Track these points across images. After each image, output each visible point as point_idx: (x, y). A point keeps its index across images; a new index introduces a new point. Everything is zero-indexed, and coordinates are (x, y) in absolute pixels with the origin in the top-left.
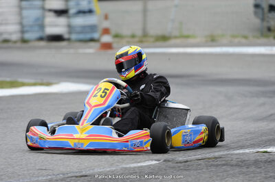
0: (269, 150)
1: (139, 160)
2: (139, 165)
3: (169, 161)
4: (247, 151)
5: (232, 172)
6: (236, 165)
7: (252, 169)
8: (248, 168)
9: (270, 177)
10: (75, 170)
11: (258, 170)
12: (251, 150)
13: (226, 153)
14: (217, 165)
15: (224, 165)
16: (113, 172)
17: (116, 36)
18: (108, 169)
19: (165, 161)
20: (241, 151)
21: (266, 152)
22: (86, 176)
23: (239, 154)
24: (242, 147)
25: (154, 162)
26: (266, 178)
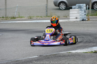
1: (31, 56)
2: (32, 57)
3: (41, 56)
5: (63, 59)
6: (63, 57)
7: (69, 57)
8: (67, 57)
9: (75, 60)
10: (13, 59)
11: (71, 58)
12: (65, 52)
13: (57, 53)
14: (57, 57)
15: (59, 57)
16: (26, 59)
18: (23, 59)
19: (40, 56)
20: (62, 52)
22: (18, 61)
25: (37, 56)
26: (74, 60)
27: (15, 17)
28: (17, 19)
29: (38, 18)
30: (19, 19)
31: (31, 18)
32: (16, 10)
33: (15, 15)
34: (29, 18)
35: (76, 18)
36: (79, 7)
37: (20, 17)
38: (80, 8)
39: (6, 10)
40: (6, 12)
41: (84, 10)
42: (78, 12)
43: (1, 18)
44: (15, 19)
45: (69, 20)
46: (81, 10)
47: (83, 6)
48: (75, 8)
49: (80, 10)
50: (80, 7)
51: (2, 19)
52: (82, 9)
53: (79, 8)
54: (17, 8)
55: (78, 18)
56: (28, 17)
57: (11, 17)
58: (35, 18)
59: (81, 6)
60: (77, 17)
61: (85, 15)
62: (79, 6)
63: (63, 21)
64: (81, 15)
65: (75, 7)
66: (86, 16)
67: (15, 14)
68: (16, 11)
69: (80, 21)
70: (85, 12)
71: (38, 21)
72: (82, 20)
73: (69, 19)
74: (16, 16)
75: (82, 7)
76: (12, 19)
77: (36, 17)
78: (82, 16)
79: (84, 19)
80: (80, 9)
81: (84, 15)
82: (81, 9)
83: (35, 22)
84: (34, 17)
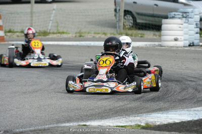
0: (88, 123)
3: (8, 132)
4: (71, 124)
12: (75, 124)
17: (10, 31)
19: (5, 132)
21: (85, 125)
23: (64, 127)
24: (68, 121)
27: (48, 31)
28: (51, 36)
29: (97, 36)
30: (55, 36)
31: (80, 36)
32: (53, 15)
33: (49, 28)
34: (78, 35)
35: (176, 40)
36: (183, 15)
37: (59, 33)
38: (186, 17)
39: (32, 17)
40: (32, 20)
41: (195, 23)
42: (181, 26)
43: (17, 34)
44: (47, 37)
45: (160, 43)
46: (188, 22)
47: (193, 14)
48: (173, 17)
49: (185, 23)
50: (185, 15)
51: (18, 36)
52: (190, 19)
53: (183, 17)
54: (54, 12)
55: (180, 40)
56: (76, 33)
57: (40, 31)
58: (91, 36)
59: (188, 13)
60: (178, 37)
61: (197, 33)
62: (183, 12)
63: (146, 45)
64: (187, 34)
65: (175, 15)
66: (199, 35)
67: (50, 24)
68: (52, 19)
69: (184, 47)
70: (197, 27)
71: (92, 43)
72: (190, 43)
73: (160, 40)
74: (50, 30)
75: (190, 16)
76: (40, 35)
77: (95, 33)
78: (190, 35)
79: (193, 43)
80: (184, 19)
81: (193, 32)
82: (188, 20)
83: (85, 45)
84: (89, 33)
